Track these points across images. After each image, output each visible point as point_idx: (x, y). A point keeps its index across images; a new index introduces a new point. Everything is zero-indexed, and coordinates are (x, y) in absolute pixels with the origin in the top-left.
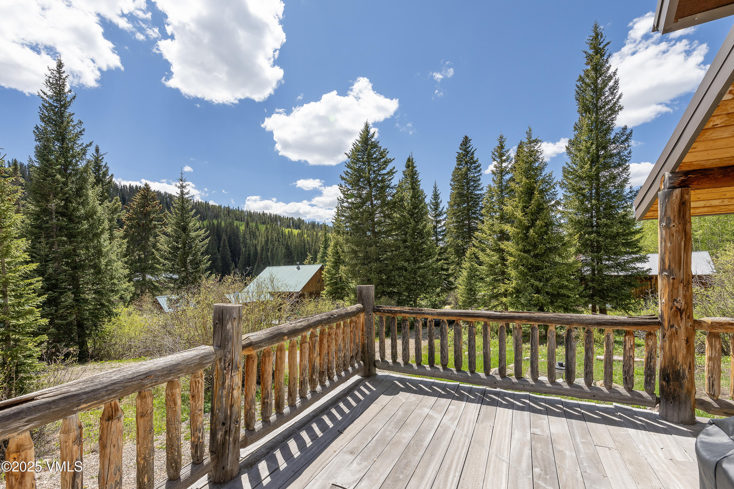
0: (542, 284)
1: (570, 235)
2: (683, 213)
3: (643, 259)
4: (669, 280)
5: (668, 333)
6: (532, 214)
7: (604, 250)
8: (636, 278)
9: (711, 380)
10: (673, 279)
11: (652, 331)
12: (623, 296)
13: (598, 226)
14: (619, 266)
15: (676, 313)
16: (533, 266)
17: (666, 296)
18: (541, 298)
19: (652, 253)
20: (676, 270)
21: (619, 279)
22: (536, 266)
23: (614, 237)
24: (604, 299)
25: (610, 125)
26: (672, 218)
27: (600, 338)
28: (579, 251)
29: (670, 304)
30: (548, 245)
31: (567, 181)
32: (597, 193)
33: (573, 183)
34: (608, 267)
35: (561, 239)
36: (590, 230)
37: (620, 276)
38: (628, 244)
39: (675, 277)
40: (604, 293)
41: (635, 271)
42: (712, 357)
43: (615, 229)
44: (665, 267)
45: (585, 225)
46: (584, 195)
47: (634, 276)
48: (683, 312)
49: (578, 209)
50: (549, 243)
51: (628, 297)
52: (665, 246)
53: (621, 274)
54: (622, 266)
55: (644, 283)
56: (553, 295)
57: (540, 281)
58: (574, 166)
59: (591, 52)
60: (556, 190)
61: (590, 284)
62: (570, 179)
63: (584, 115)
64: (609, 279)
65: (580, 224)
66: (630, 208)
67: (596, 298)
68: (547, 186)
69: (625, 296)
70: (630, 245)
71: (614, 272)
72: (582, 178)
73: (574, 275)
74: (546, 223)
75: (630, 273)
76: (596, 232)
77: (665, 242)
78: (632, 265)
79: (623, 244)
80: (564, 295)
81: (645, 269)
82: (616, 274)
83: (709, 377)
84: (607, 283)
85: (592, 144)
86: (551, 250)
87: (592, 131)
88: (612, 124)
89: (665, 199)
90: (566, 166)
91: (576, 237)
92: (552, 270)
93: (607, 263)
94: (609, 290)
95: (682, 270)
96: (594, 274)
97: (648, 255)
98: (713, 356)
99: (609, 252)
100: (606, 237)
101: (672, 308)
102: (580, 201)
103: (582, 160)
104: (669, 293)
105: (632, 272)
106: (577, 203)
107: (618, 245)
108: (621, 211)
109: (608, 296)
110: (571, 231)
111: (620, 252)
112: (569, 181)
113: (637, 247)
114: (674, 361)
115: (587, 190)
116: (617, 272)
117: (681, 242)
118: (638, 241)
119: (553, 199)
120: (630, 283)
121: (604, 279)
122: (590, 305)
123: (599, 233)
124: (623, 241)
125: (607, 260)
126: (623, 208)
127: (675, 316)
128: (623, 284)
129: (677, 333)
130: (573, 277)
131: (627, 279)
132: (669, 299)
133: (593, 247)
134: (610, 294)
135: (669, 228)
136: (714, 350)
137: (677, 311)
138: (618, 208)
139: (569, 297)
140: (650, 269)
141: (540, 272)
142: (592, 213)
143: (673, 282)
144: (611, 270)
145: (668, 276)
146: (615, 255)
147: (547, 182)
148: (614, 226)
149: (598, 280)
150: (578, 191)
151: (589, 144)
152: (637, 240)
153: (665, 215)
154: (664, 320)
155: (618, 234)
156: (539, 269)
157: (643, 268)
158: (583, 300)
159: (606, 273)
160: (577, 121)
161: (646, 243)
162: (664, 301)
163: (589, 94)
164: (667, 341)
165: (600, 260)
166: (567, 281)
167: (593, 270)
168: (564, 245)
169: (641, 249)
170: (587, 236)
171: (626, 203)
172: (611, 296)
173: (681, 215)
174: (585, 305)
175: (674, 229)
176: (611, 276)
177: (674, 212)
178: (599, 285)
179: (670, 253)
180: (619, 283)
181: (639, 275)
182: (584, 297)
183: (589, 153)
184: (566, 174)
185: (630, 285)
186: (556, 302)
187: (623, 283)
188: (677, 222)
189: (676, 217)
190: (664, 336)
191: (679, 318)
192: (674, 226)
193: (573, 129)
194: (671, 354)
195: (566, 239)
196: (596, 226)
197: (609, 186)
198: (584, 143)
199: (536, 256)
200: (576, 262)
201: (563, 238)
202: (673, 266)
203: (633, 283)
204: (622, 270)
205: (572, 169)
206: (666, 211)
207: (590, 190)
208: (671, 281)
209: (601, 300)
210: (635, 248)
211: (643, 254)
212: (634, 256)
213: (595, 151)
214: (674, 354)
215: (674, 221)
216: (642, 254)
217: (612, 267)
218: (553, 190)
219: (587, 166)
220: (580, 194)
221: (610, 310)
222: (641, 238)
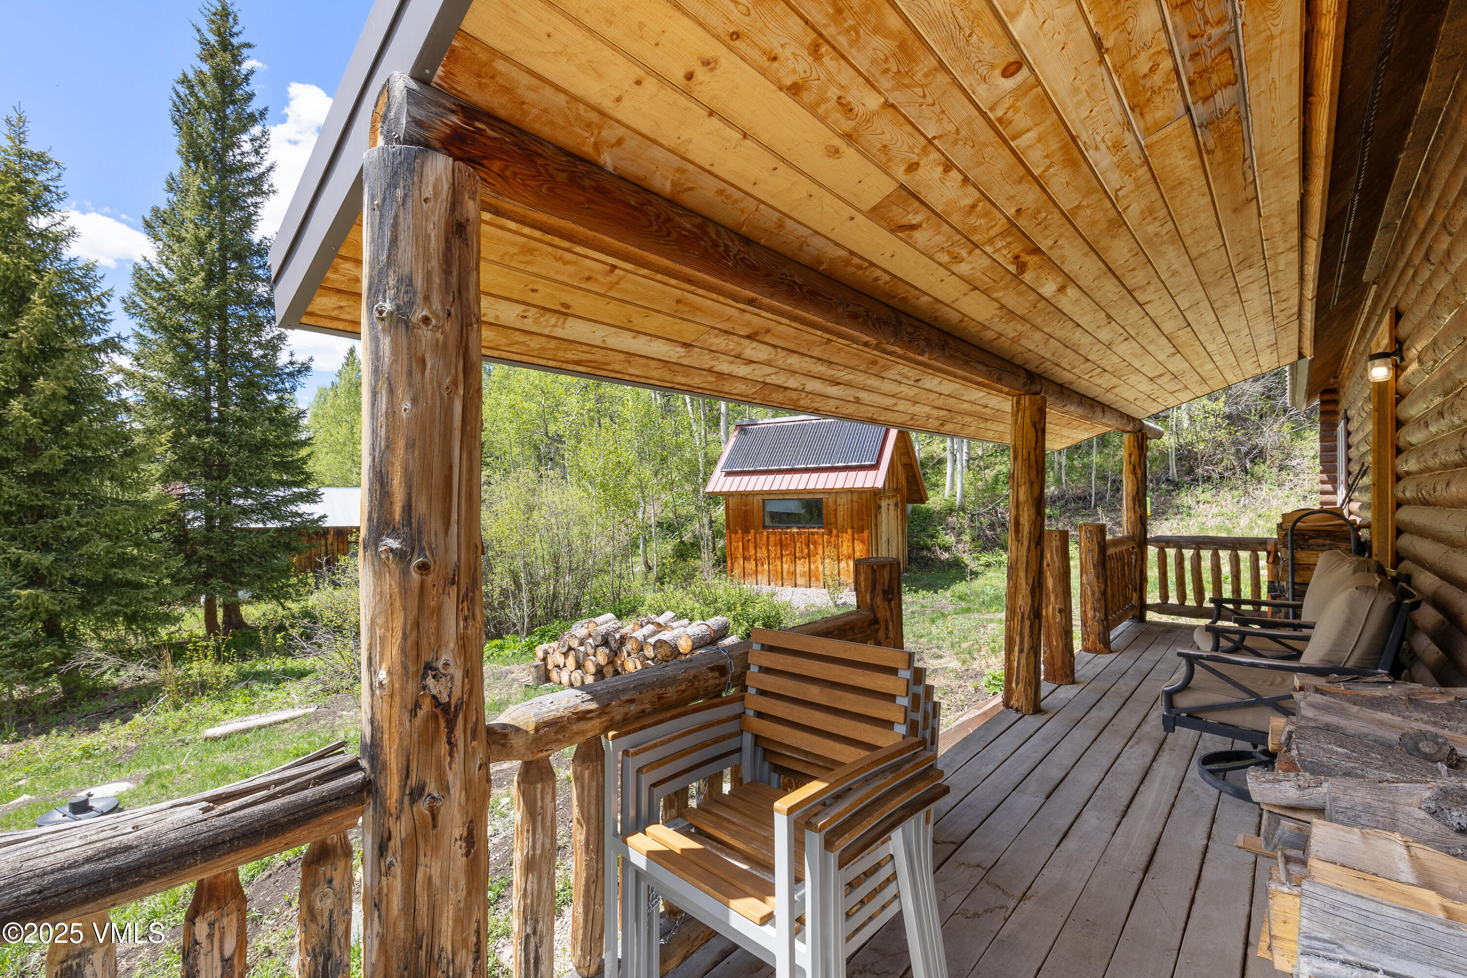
0: (51, 557)
1: (150, 432)
2: (460, 273)
3: (311, 497)
4: (405, 573)
5: (400, 830)
6: (23, 358)
7: (235, 475)
8: (300, 534)
9: (532, 947)
10: (423, 568)
11: (333, 839)
12: (273, 571)
13: (222, 419)
14: (268, 509)
15: (431, 726)
16: (21, 506)
17: (394, 650)
18: (46, 597)
19: (328, 486)
20: (435, 525)
21: (265, 537)
22: (31, 508)
23: (258, 448)
24: (233, 582)
25: (250, 215)
26: (419, 282)
27: (218, 678)
28: (173, 472)
29: (411, 687)
30: (77, 451)
31: (144, 301)
32: (223, 349)
33: (162, 309)
34: (245, 512)
35: (122, 437)
36: (202, 425)
37: (269, 530)
38: (284, 466)
39: (430, 560)
40: (233, 570)
41: (298, 520)
42: (534, 855)
43: (258, 432)
44: (391, 513)
45: (191, 415)
46: (187, 344)
47: (295, 529)
48: (456, 716)
49: (173, 374)
50: (81, 445)
51: (285, 573)
52: (392, 413)
53: (270, 525)
54: (273, 510)
55: (314, 542)
56: (90, 585)
57: (45, 548)
58: (165, 271)
59: (213, 39)
60: (106, 311)
61: (202, 551)
62: (152, 298)
63: (193, 164)
64: (244, 537)
65: (179, 409)
66: (290, 393)
67: (213, 581)
68: (77, 291)
69: (279, 571)
70: (288, 469)
71: (256, 521)
72: (182, 304)
73: (161, 530)
74: (71, 390)
75: (288, 524)
76: (216, 433)
77: (391, 391)
78: (293, 508)
79: (276, 465)
80: (129, 584)
81: (316, 516)
82: (261, 525)
83: (527, 937)
84: (240, 546)
85: (210, 236)
86: (86, 465)
87: (210, 208)
88: (256, 213)
89: (392, 185)
90: (144, 265)
91: (164, 438)
92: (90, 519)
93: (241, 502)
94: (243, 560)
95: (454, 528)
96: (210, 527)
97: (322, 490)
98: (538, 852)
99: (245, 480)
100: (240, 447)
101: (417, 705)
102: (177, 355)
103: (187, 263)
104: (405, 636)
105: (292, 522)
106: (169, 358)
107: (264, 467)
108: (272, 397)
109: (243, 574)
110: (151, 423)
111: (270, 480)
112: (149, 301)
113: (303, 473)
114: (423, 954)
115: (195, 335)
116: (264, 523)
117: (451, 401)
118: (304, 460)
119: (97, 332)
120: (289, 543)
121: (233, 538)
122: (203, 599)
123: (224, 436)
124: (277, 459)
125: (240, 496)
126: (276, 391)
127: (428, 740)
128: (273, 547)
129: (434, 817)
130: (156, 535)
131: (282, 535)
132: (405, 667)
133: (210, 466)
134: (248, 570)
135: (407, 324)
136: (539, 830)
137: (435, 717)
138: (266, 388)
139: (139, 586)
140: (325, 516)
141: (47, 525)
142: (208, 391)
143: (422, 586)
144: (249, 519)
145: (401, 556)
146: (258, 485)
147: (77, 282)
148: (256, 424)
149: (220, 540)
150: (174, 332)
151: (202, 234)
152: (302, 459)
153: (390, 262)
154: (384, 766)
155: (265, 442)
156: (41, 516)
157: (312, 514)
158: (180, 592)
159: (239, 525)
160: (176, 173)
161: (317, 468)
162: (383, 675)
163: (205, 126)
164: (398, 869)
165: (227, 497)
166: (137, 545)
167: (209, 518)
168: (127, 454)
169: (309, 477)
170: (193, 439)
171: (283, 383)
172: (249, 575)
173: (454, 280)
174: (189, 599)
175: (426, 334)
176: (250, 531)
177: (427, 258)
178: (223, 552)
179: (410, 445)
180: (266, 546)
181: (306, 528)
182: (186, 581)
183: (201, 253)
184: (143, 285)
185: (289, 548)
186: (99, 604)
187: (275, 544)
188: (436, 305)
189: (436, 280)
190: (382, 849)
191: (444, 748)
192: (426, 320)
193: (165, 186)
194: (412, 927)
195: (138, 440)
196: (216, 419)
197: (249, 342)
198: (191, 226)
199: (34, 478)
200: (162, 499)
201: (127, 438)
202: (421, 507)
203: (294, 544)
204: (273, 518)
205: (158, 275)
206: (394, 241)
207: (206, 337)
208: (415, 576)
209: (226, 584)
210: (299, 474)
211: (312, 486)
212: (296, 490)
213: (217, 254)
214: (423, 921)
215: (427, 298)
216: (310, 487)
217: (253, 511)
218: (99, 308)
219: (198, 280)
220: (177, 338)
221: (249, 603)
222: (309, 455)
